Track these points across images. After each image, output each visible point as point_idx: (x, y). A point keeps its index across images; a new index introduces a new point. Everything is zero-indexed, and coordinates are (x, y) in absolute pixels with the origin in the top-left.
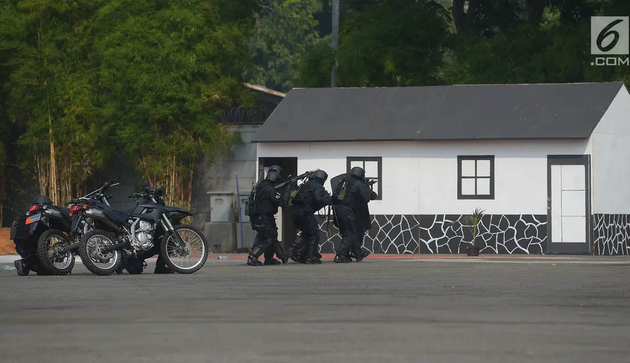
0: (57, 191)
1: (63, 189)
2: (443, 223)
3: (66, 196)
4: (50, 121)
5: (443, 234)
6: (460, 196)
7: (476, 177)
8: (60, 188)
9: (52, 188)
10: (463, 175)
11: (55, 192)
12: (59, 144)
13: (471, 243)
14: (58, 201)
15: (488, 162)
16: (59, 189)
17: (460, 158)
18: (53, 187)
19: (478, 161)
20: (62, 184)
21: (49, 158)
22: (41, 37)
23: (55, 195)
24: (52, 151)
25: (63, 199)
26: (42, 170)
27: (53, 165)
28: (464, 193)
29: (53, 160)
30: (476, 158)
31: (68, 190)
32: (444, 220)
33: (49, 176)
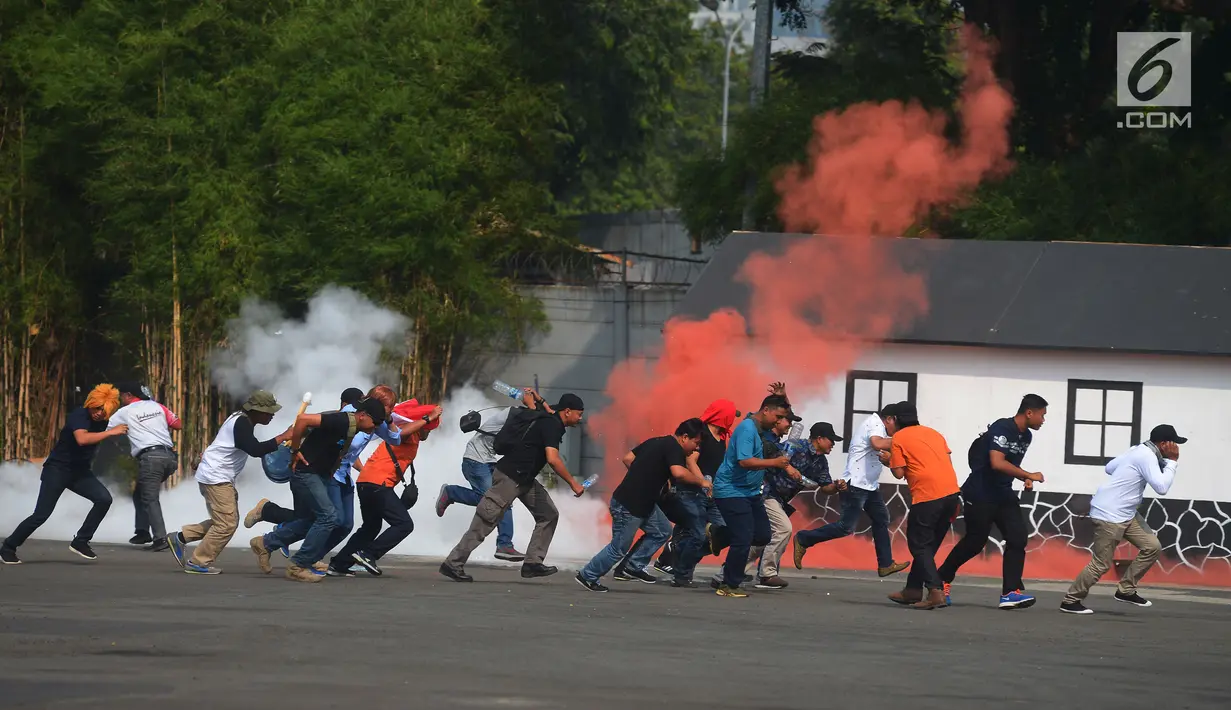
0: (182, 393)
1: (193, 392)
2: (1034, 508)
3: (198, 404)
4: (174, 258)
5: (1033, 530)
6: (1071, 458)
7: (1104, 423)
8: (188, 388)
9: (172, 387)
10: (1078, 417)
11: (180, 397)
12: (189, 303)
13: (1089, 549)
14: (182, 413)
15: (1130, 394)
16: (185, 389)
17: (1074, 385)
18: (175, 385)
19: (1110, 392)
20: (191, 381)
21: (170, 330)
22: (162, 98)
23: (178, 400)
24: (177, 317)
25: (192, 411)
26: (154, 351)
27: (178, 343)
28: (1077, 451)
29: (177, 332)
30: (1105, 386)
31: (202, 393)
32: (1036, 503)
33: (168, 366)
